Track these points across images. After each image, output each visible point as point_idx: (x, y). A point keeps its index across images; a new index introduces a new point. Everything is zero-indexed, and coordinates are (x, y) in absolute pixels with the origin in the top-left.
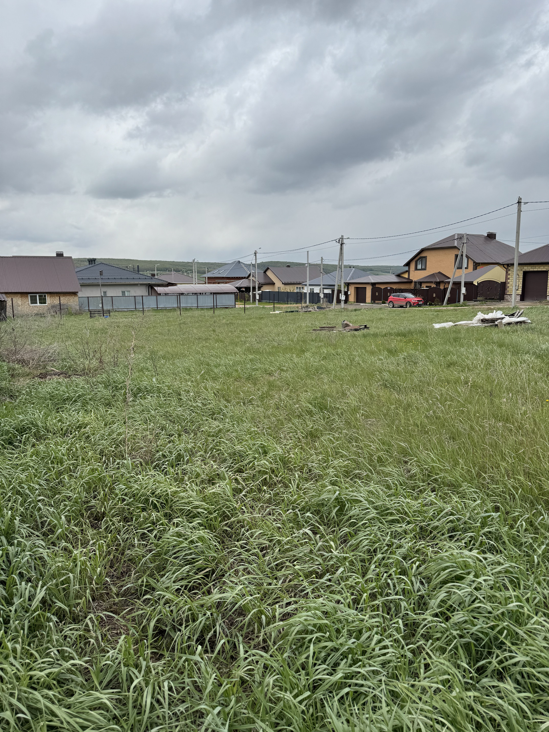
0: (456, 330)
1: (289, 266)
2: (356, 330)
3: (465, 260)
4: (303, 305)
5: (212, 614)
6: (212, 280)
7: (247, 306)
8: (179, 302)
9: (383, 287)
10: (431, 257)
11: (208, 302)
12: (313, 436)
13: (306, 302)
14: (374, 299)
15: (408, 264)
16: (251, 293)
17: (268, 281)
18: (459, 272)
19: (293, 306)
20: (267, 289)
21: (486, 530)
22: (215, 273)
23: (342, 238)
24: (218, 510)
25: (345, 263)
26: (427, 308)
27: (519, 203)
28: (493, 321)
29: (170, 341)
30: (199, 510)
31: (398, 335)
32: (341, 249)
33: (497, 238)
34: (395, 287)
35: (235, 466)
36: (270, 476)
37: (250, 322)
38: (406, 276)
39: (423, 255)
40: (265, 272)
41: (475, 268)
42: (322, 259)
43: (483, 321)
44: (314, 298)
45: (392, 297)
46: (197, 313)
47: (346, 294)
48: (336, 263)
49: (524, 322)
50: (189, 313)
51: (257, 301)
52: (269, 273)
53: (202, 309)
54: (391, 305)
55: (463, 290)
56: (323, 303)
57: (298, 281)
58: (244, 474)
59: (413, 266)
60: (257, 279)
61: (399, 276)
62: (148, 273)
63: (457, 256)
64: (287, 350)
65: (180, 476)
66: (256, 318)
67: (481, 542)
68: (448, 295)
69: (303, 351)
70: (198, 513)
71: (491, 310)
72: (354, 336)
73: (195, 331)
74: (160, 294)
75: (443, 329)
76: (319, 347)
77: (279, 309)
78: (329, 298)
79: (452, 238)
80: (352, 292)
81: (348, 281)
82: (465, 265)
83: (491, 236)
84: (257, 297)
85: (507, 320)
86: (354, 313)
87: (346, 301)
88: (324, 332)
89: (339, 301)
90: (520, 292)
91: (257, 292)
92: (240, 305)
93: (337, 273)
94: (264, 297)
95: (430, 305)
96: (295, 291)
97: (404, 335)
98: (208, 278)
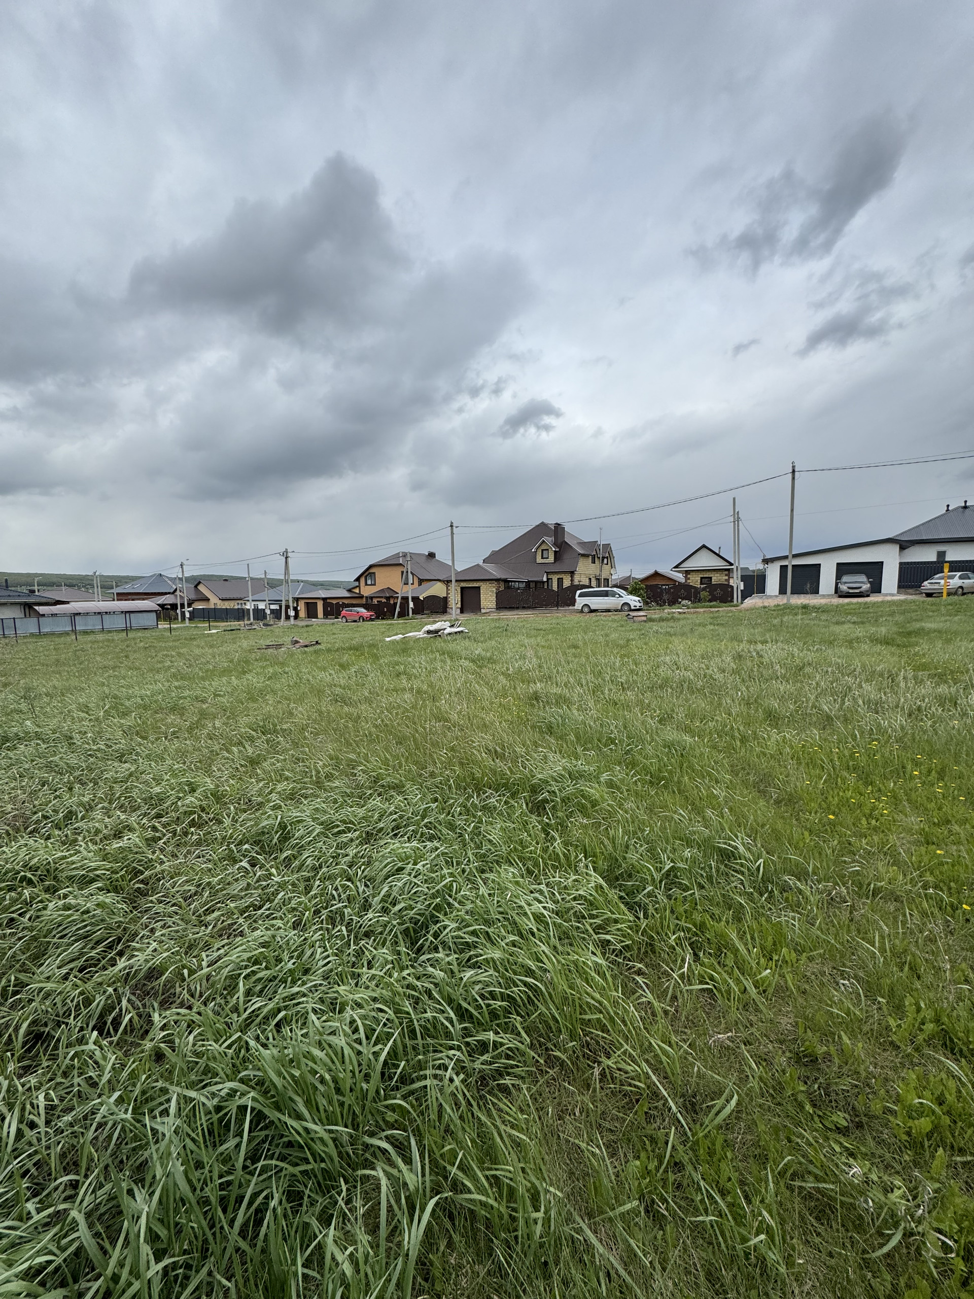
0: (404, 641)
1: (226, 580)
2: (306, 646)
3: (410, 576)
4: (246, 622)
5: (115, 990)
6: (122, 596)
7: (173, 626)
8: (73, 624)
9: (334, 602)
10: (379, 573)
11: (120, 622)
12: (254, 762)
13: (249, 619)
14: (326, 615)
15: (358, 579)
16: (178, 611)
17: (200, 597)
18: (406, 588)
19: (234, 624)
20: (199, 606)
21: (426, 821)
22: (127, 588)
23: (286, 551)
24: (126, 866)
25: (292, 577)
26: (380, 622)
27: (451, 526)
28: (437, 632)
29: (60, 673)
30: (98, 872)
31: (351, 649)
32: (286, 562)
33: (437, 557)
34: (346, 602)
35: (153, 812)
36: (199, 815)
37: (177, 644)
38: (357, 591)
39: (372, 571)
40: (196, 586)
41: (420, 584)
42: (265, 573)
43: (429, 632)
44: (259, 615)
45: (344, 612)
46: (100, 637)
47: (295, 609)
48: (282, 577)
49: (462, 632)
50: (90, 638)
51: (187, 620)
52: (201, 588)
53: (110, 632)
54: (344, 620)
55: (411, 605)
56: (270, 619)
57: (239, 596)
58: (163, 820)
59: (362, 580)
60: (187, 594)
61: (350, 591)
62: (25, 590)
63: (402, 572)
64: (226, 672)
65: (71, 837)
66: (186, 639)
67: (422, 833)
68: (398, 609)
69: (244, 673)
70: (98, 876)
71: (435, 622)
72: (305, 652)
73: (98, 659)
74: (43, 615)
75: (392, 642)
76: (264, 668)
77: (216, 627)
78: (277, 614)
79: (397, 556)
80: (302, 607)
81: (296, 596)
82: (411, 581)
83: (432, 555)
84: (187, 615)
85: (449, 630)
86: (305, 629)
87: (296, 617)
88: (270, 650)
89: (288, 617)
90: (459, 605)
91: (187, 610)
92: (163, 625)
93: (283, 588)
94: (194, 616)
95: (383, 619)
96: (236, 607)
97: (355, 648)
98: (118, 594)
